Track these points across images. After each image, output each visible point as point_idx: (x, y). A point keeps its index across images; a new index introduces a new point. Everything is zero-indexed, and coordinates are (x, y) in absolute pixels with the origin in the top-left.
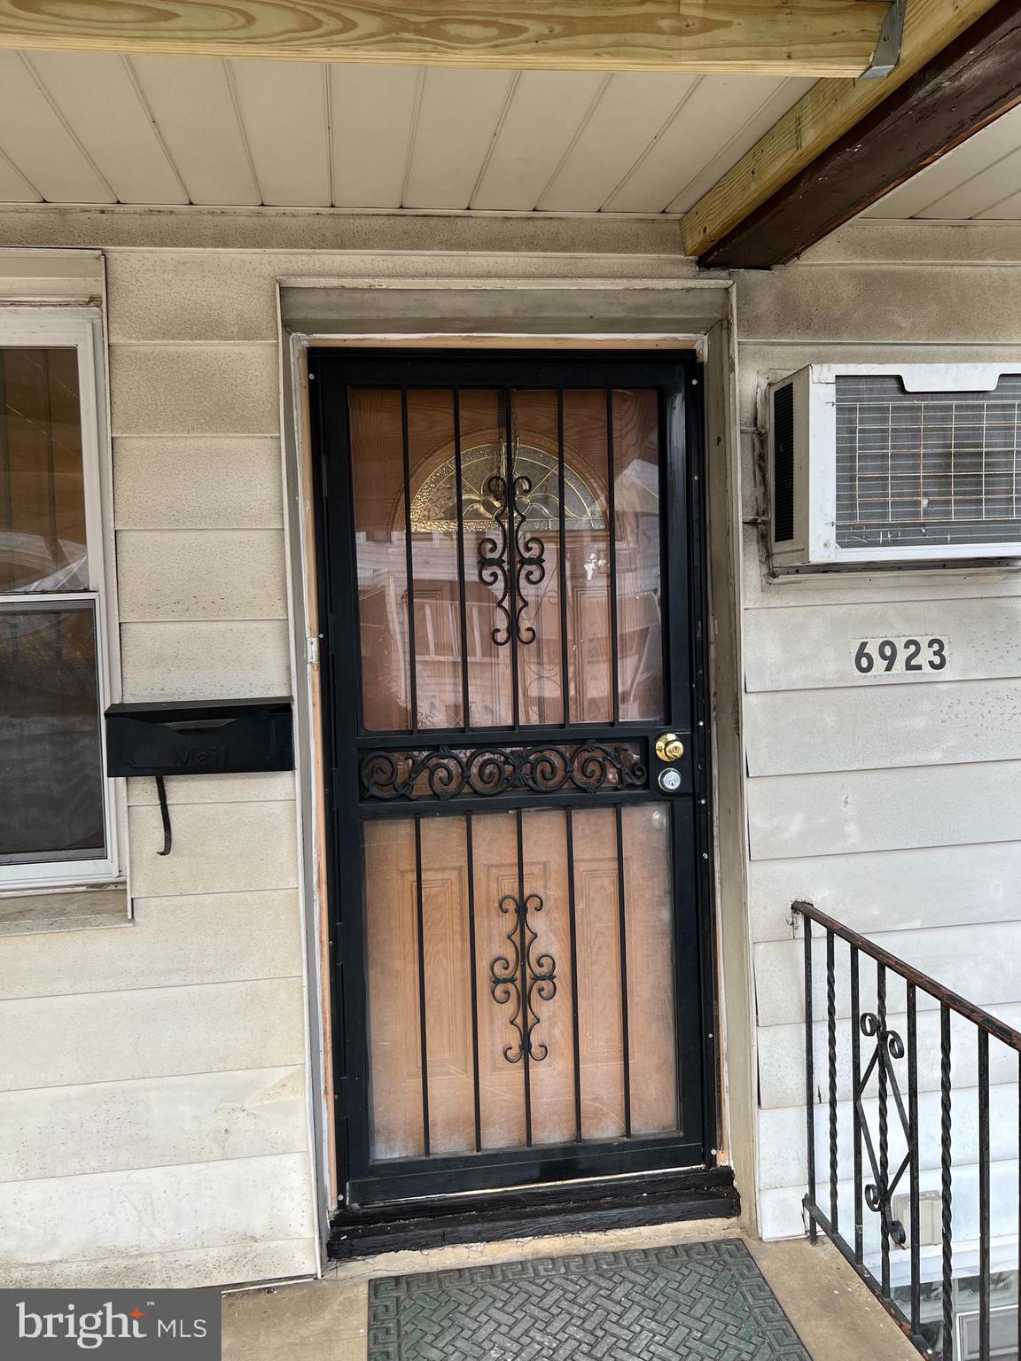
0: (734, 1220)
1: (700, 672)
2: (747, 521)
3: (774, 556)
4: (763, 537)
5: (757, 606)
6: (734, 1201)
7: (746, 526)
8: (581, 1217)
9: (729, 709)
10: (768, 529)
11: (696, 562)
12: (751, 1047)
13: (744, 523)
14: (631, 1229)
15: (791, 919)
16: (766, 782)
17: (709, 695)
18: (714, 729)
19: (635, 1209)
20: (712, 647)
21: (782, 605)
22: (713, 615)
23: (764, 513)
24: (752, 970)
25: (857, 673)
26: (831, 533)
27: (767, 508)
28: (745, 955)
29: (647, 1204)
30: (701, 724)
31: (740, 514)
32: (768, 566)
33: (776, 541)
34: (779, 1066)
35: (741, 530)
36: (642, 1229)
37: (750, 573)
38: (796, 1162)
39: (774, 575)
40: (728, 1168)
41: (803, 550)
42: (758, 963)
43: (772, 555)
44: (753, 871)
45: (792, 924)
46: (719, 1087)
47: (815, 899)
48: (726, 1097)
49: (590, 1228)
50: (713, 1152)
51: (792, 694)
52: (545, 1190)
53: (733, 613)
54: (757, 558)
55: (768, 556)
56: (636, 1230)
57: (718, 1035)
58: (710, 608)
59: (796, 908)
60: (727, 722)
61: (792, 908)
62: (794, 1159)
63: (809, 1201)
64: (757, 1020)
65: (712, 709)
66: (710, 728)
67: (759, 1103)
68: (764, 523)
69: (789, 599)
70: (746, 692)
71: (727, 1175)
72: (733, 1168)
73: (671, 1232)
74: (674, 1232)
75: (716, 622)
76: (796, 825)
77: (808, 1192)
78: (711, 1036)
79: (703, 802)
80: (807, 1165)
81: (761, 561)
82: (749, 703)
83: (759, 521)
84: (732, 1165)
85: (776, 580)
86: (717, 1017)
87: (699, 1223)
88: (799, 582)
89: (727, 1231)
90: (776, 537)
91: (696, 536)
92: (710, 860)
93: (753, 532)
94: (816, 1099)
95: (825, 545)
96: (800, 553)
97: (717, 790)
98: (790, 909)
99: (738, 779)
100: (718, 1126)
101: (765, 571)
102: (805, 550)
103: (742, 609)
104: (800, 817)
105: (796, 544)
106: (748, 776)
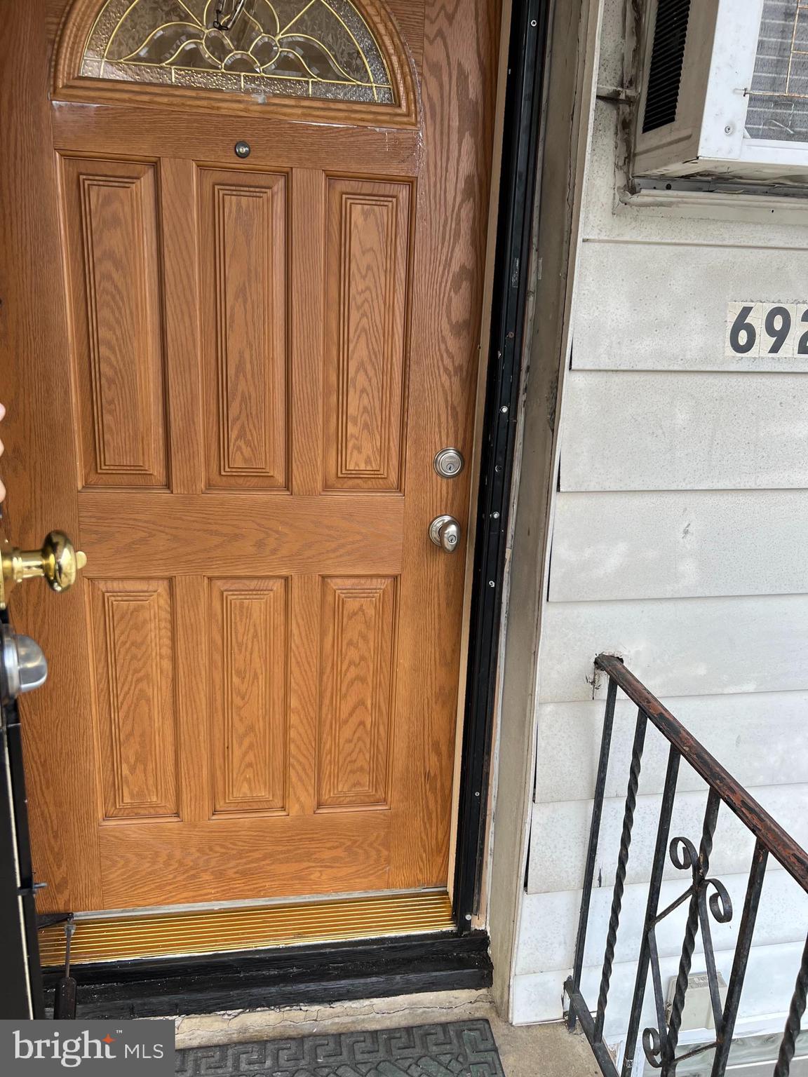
0: (483, 991)
1: (511, 335)
2: (603, 94)
3: (637, 158)
4: (625, 126)
5: (603, 237)
6: (486, 972)
7: (601, 103)
8: (302, 987)
9: (545, 392)
10: (634, 114)
11: (521, 165)
12: (523, 822)
13: (598, 97)
14: (361, 1001)
15: (592, 677)
16: (583, 501)
17: (520, 370)
18: (521, 418)
19: (369, 980)
20: (531, 299)
21: (639, 239)
22: (537, 250)
23: (631, 82)
24: (534, 736)
25: (730, 351)
26: (740, 107)
27: (637, 76)
28: (528, 714)
29: (382, 974)
30: (505, 410)
31: (595, 78)
32: (627, 173)
33: (645, 130)
34: (555, 847)
35: (592, 106)
36: (375, 1000)
37: (598, 182)
38: (562, 947)
39: (633, 190)
40: (484, 932)
41: (689, 137)
42: (543, 727)
43: (635, 155)
44: (550, 615)
45: (593, 683)
46: (482, 850)
47: (625, 653)
48: (489, 860)
49: (313, 999)
50: (468, 917)
51: (636, 377)
52: (262, 956)
53: (565, 246)
54: (612, 159)
55: (628, 157)
56: (366, 1002)
57: (487, 795)
58: (535, 240)
59: (602, 663)
60: (541, 412)
61: (596, 663)
62: (560, 944)
63: (572, 986)
64: (534, 794)
65: (521, 392)
66: (515, 417)
67: (526, 885)
68: (630, 101)
69: (650, 232)
70: (570, 369)
71: (482, 940)
72: (489, 934)
73: (409, 1004)
74: (412, 1007)
75: (541, 261)
76: (614, 558)
77: (572, 975)
78: (477, 794)
79: (496, 515)
80: (574, 949)
81: (616, 165)
82: (573, 385)
83: (622, 96)
84: (488, 930)
85: (635, 199)
86: (488, 774)
87: (443, 995)
88: (669, 205)
89: (474, 1005)
90: (645, 124)
91: (524, 122)
92: (498, 589)
93: (610, 114)
94: (595, 882)
95: (728, 129)
96: (682, 145)
97: (516, 501)
98: (592, 664)
99: (545, 491)
100: (476, 891)
101: (621, 181)
102: (692, 139)
103: (580, 240)
104: (622, 547)
105: (678, 130)
106: (558, 489)
